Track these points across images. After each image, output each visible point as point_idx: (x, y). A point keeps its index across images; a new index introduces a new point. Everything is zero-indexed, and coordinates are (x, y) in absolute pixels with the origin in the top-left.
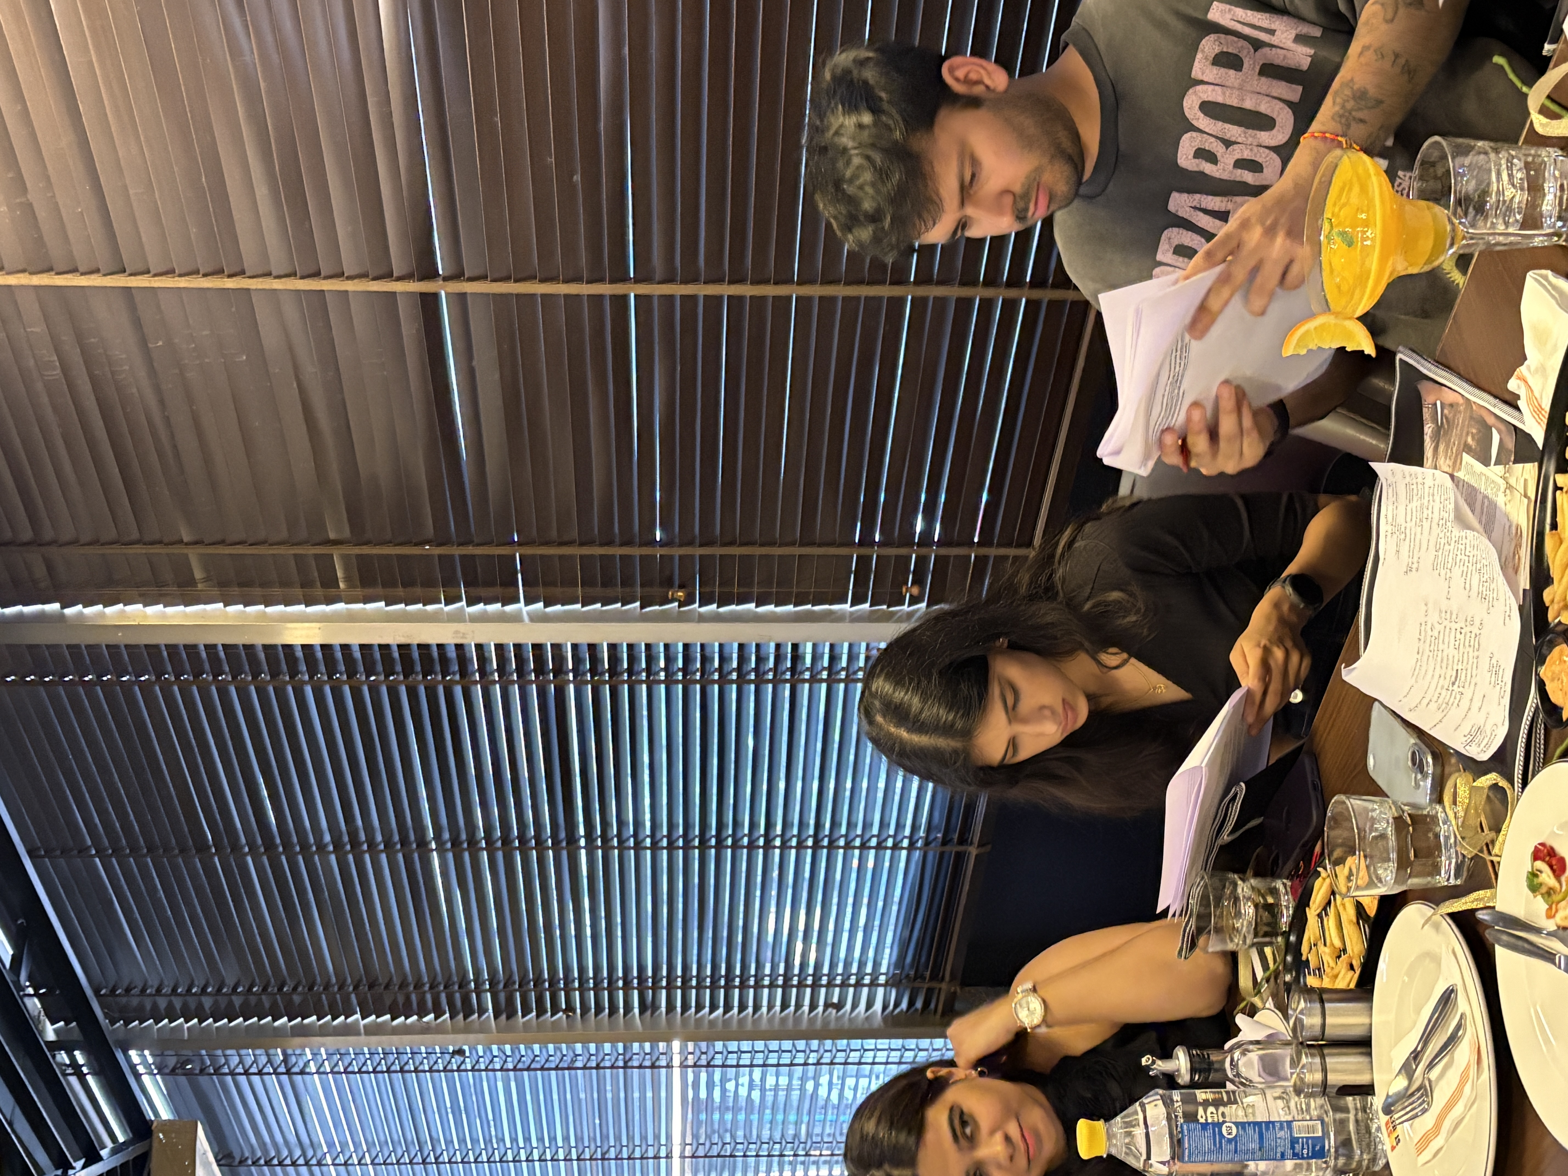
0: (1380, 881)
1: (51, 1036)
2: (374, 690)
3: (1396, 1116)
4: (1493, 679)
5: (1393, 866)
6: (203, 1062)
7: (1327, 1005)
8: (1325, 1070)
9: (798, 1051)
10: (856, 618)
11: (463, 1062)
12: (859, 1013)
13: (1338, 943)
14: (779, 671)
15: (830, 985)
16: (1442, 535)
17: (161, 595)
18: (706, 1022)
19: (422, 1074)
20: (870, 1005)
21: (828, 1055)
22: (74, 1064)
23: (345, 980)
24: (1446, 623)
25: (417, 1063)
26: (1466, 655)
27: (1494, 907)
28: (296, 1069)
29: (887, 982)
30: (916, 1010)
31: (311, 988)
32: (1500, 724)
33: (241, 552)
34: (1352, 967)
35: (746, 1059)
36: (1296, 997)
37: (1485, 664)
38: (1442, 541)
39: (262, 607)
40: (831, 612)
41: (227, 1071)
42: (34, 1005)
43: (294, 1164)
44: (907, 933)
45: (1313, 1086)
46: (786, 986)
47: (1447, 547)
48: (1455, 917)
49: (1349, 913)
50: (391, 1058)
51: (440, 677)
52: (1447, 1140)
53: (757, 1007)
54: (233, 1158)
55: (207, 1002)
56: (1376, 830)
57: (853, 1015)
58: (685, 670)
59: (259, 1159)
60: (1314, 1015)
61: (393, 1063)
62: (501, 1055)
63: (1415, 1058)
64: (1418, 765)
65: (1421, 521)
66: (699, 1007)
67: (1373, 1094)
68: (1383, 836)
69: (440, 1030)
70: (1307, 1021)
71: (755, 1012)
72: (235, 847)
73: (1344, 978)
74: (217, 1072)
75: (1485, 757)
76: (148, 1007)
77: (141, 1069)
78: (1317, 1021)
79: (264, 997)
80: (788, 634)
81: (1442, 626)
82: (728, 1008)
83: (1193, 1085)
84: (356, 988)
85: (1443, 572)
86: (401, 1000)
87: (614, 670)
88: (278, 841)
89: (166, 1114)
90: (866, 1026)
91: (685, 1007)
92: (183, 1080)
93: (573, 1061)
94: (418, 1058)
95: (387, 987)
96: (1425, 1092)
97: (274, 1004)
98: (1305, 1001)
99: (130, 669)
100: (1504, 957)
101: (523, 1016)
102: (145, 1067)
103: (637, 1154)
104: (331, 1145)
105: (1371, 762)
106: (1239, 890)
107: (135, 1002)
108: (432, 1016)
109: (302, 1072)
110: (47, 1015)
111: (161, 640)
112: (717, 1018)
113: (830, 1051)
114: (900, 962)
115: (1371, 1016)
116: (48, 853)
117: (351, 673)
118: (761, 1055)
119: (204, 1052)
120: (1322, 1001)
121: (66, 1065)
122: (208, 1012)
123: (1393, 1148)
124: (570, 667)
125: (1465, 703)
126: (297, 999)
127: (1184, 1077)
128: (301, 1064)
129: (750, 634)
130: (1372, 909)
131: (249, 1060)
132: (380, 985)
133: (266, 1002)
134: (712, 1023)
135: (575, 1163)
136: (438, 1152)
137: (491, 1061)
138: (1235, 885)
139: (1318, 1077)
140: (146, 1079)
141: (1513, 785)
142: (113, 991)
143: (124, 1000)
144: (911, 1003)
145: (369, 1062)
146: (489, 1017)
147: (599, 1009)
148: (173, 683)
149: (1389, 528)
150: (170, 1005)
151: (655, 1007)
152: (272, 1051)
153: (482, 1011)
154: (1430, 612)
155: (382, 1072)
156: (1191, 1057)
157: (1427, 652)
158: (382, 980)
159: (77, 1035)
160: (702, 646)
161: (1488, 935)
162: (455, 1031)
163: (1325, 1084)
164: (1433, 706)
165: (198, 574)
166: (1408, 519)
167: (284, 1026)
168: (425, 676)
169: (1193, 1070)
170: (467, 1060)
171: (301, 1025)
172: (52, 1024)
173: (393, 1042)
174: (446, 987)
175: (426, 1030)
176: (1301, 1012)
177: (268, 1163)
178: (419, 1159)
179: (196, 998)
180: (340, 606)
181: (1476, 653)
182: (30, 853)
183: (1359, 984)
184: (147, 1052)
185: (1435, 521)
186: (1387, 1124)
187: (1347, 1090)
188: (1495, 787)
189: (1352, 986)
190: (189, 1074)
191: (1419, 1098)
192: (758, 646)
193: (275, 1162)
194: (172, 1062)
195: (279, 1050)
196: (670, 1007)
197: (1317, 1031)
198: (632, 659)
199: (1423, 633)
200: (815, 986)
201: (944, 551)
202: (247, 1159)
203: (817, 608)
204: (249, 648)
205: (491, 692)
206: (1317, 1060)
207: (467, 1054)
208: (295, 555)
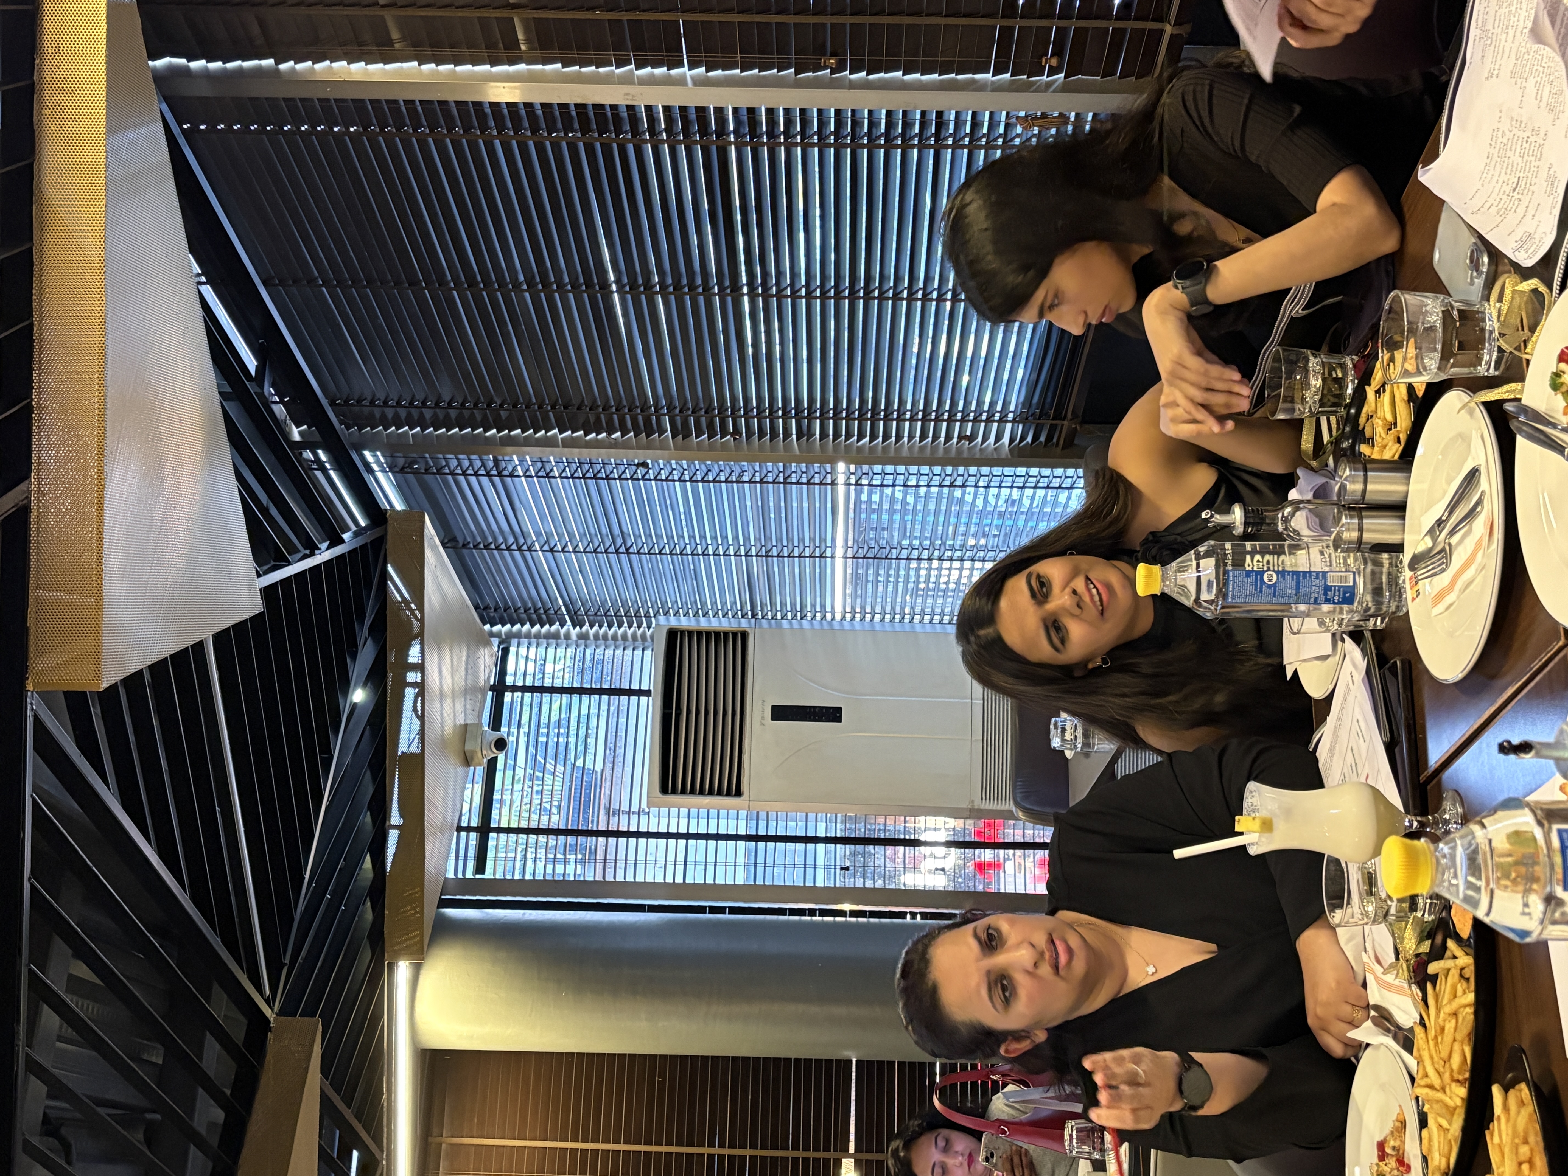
0: (1425, 369)
1: (296, 436)
2: (556, 146)
3: (1419, 573)
4: (1549, 189)
5: (1437, 355)
6: (427, 463)
7: (1369, 474)
8: (1361, 529)
9: (934, 475)
10: (998, 88)
11: (647, 473)
12: (990, 444)
13: (1389, 418)
14: (924, 137)
15: (963, 420)
16: (1523, 44)
17: (363, 54)
18: (855, 448)
19: (613, 481)
20: (998, 438)
21: (960, 478)
22: (318, 460)
23: (544, 400)
24: (1515, 131)
25: (608, 472)
26: (1528, 164)
27: (1519, 400)
28: (505, 473)
29: (1014, 419)
30: (1041, 442)
31: (515, 406)
32: (1548, 233)
33: (430, 14)
34: (1399, 441)
35: (889, 480)
36: (1343, 465)
37: (1543, 174)
38: (1524, 50)
39: (452, 66)
40: (974, 81)
41: (447, 471)
42: (280, 410)
43: (508, 549)
44: (1034, 376)
45: (1350, 542)
46: (925, 420)
47: (1526, 57)
48: (1487, 405)
49: (1402, 393)
50: (587, 467)
51: (613, 136)
52: (1458, 597)
53: (899, 437)
54: (457, 541)
55: (428, 414)
56: (1429, 322)
57: (984, 446)
58: (837, 133)
59: (479, 543)
60: (1358, 482)
61: (588, 471)
62: (679, 467)
63: (1439, 525)
64: (1475, 264)
65: (1507, 28)
66: (849, 436)
67: (1403, 552)
68: (1432, 329)
69: (626, 446)
70: (1350, 487)
71: (897, 442)
72: (442, 282)
73: (1390, 449)
74: (439, 472)
75: (1529, 263)
76: (378, 415)
77: (375, 467)
78: (1359, 487)
79: (475, 411)
80: (933, 102)
81: (1512, 134)
82: (873, 437)
83: (1246, 537)
84: (553, 407)
85: (1519, 81)
86: (592, 419)
87: (772, 133)
88: (479, 279)
89: (399, 506)
90: (995, 456)
91: (837, 435)
92: (411, 477)
93: (740, 476)
94: (609, 468)
95: (579, 408)
96: (1444, 555)
97: (485, 417)
98: (1350, 470)
99: (340, 120)
100: (1523, 446)
101: (697, 438)
102: (379, 466)
103: (796, 553)
104: (538, 534)
105: (1437, 256)
106: (1311, 365)
107: (366, 410)
108: (619, 434)
109: (512, 475)
110: (291, 419)
111: (366, 96)
112: (864, 445)
113: (962, 475)
114: (1028, 402)
115: (1408, 484)
116: (282, 282)
117: (535, 130)
118: (902, 477)
119: (427, 455)
120: (1366, 470)
121: (312, 461)
122: (429, 422)
123: (1413, 599)
124: (732, 128)
125: (1521, 210)
126: (503, 414)
127: (1239, 530)
128: (510, 469)
129: (898, 101)
130: (1420, 391)
131: (466, 463)
132: (574, 405)
133: (478, 416)
134: (860, 449)
135: (743, 558)
136: (629, 544)
137: (671, 473)
138: (1308, 360)
139: (1355, 535)
140: (380, 475)
141: (1551, 290)
142: (346, 402)
143: (356, 409)
144: (1035, 438)
145: (567, 469)
146: (667, 436)
147: (762, 434)
148: (378, 134)
149: (1478, 32)
150: (397, 415)
151: (810, 434)
152: (485, 457)
153: (662, 431)
154: (1502, 119)
155: (579, 478)
156: (1246, 512)
157: (1495, 158)
158: (576, 402)
159: (317, 438)
160: (853, 111)
161: (1513, 425)
162: (639, 447)
163: (1360, 541)
164: (1494, 210)
165: (395, 35)
166: (1496, 25)
167: (494, 435)
168: (600, 135)
169: (1246, 524)
170: (651, 471)
171: (509, 436)
172: (297, 427)
173: (586, 454)
174: (630, 410)
175: (615, 445)
176: (1346, 479)
177: (487, 547)
178: (612, 549)
179: (418, 410)
180: (522, 67)
181: (1537, 163)
182: (265, 283)
183: (1402, 456)
184: (379, 453)
185: (1520, 29)
186: (1410, 579)
187: (1379, 548)
188: (1535, 291)
189: (1396, 457)
190: (416, 472)
191: (1440, 559)
192: (905, 113)
193: (493, 546)
194: (401, 462)
195: (491, 456)
196: (824, 435)
197: (1358, 496)
198: (789, 122)
199: (1494, 138)
200: (951, 421)
201: (1083, 23)
202: (469, 543)
203: (960, 77)
204: (443, 103)
205: (661, 151)
206: (1356, 521)
207: (650, 466)
208: (479, 18)
